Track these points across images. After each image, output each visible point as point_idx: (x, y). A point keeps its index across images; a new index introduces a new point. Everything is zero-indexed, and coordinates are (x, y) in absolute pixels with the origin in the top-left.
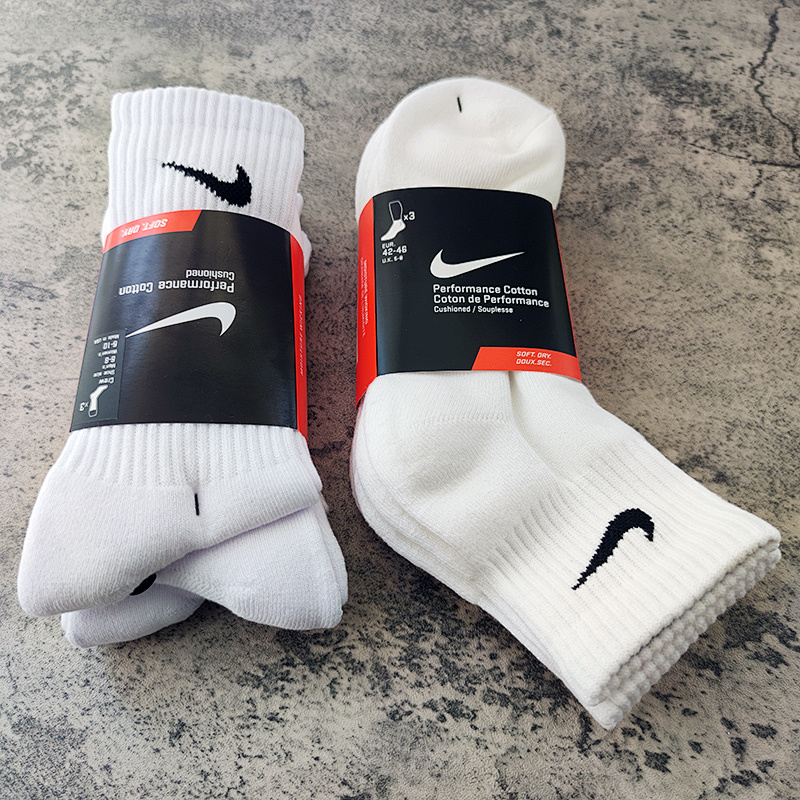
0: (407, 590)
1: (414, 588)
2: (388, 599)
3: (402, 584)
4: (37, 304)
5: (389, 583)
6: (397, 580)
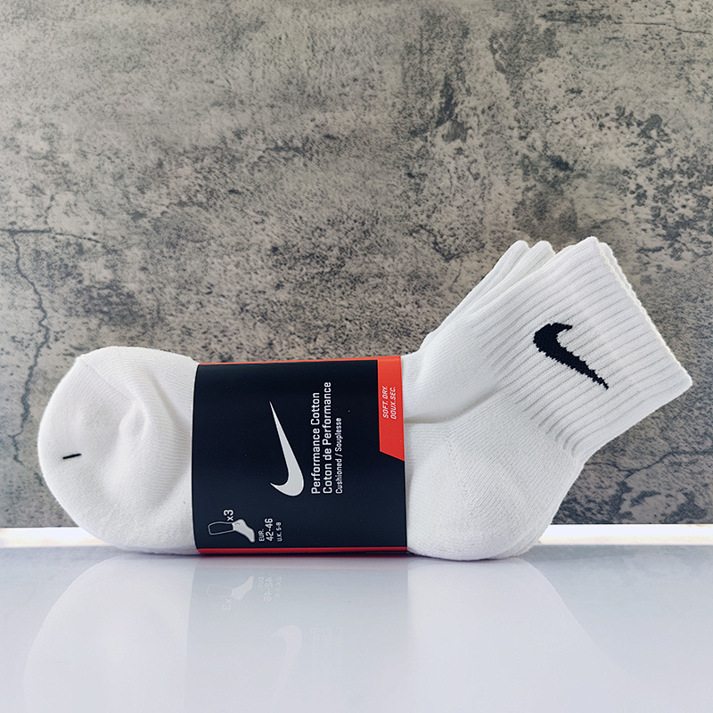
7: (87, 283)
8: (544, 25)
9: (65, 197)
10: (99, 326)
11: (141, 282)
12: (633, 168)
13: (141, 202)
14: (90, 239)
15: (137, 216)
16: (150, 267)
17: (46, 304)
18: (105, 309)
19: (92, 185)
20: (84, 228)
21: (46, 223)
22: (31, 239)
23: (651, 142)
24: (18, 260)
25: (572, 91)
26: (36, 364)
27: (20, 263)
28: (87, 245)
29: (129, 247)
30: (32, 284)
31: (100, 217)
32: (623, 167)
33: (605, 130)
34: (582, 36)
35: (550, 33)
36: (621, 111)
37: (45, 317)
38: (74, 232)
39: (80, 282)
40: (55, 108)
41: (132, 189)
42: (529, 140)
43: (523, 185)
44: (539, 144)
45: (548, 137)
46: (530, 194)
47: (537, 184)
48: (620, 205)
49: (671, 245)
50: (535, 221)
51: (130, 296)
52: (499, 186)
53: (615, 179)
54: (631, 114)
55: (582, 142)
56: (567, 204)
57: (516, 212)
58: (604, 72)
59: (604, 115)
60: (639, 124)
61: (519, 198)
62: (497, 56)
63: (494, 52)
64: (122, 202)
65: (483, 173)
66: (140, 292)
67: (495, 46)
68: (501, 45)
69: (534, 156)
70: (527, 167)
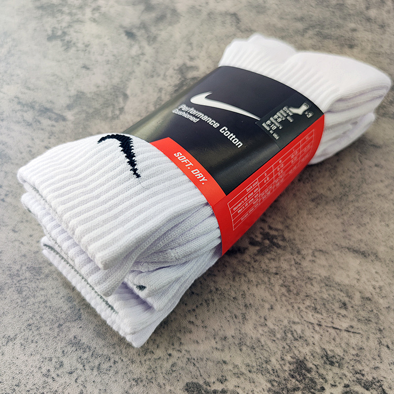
0: (286, 368)
1: (292, 367)
2: (271, 372)
3: (282, 362)
4: (53, 123)
5: (273, 360)
6: (279, 359)
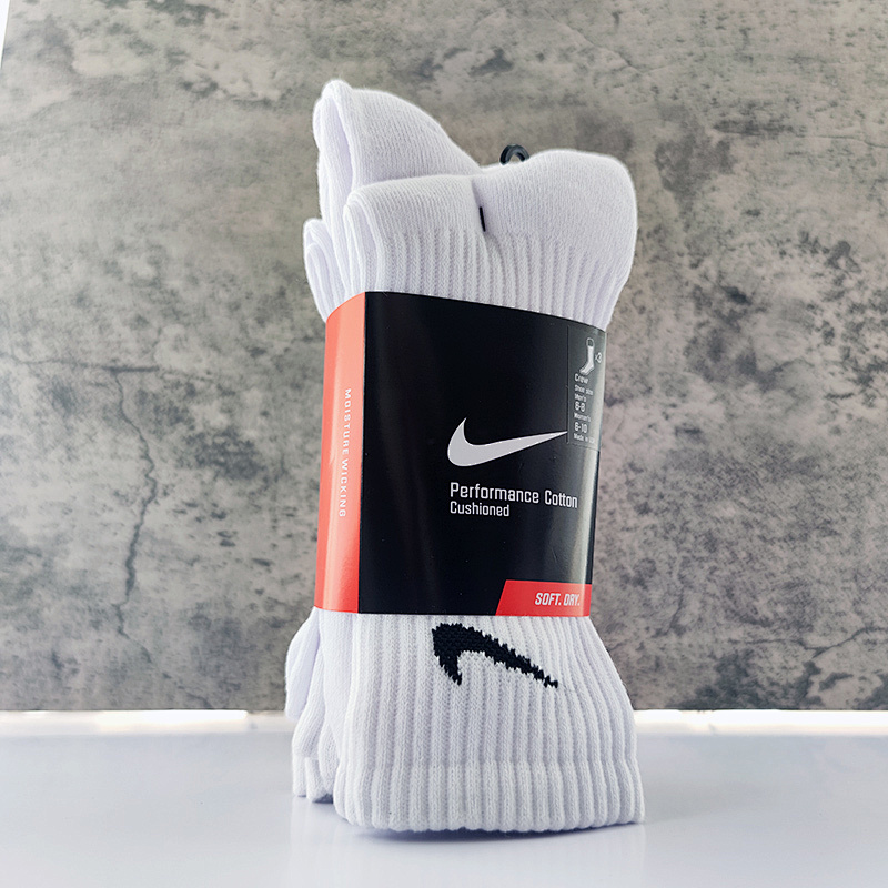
7: (199, 429)
8: (717, 136)
9: (173, 330)
10: (215, 479)
11: (262, 429)
12: (819, 302)
13: (261, 336)
14: (203, 379)
15: (257, 352)
16: (272, 412)
17: (153, 454)
18: (222, 459)
19: (205, 316)
20: (197, 366)
21: (153, 359)
22: (135, 378)
23: (838, 273)
24: (121, 402)
25: (749, 212)
26: (142, 523)
27: (124, 405)
28: (199, 385)
29: (248, 389)
30: (138, 430)
31: (214, 354)
32: (807, 300)
33: (786, 258)
34: (759, 150)
35: (724, 146)
36: (805, 237)
37: (152, 468)
38: (185, 370)
39: (192, 428)
40: (162, 227)
41: (251, 322)
42: (702, 269)
43: (695, 320)
44: (713, 273)
45: (723, 266)
46: (704, 331)
47: (711, 319)
48: (805, 344)
49: (863, 391)
50: (709, 363)
51: (249, 444)
52: (669, 321)
53: (799, 314)
54: (816, 241)
55: (761, 271)
56: (745, 343)
57: (687, 351)
58: (785, 192)
59: (784, 240)
60: (826, 251)
61: (691, 335)
62: (664, 172)
63: (661, 166)
64: (240, 336)
65: (650, 305)
66: (262, 440)
67: (662, 160)
68: (668, 160)
69: (707, 286)
70: (700, 299)
